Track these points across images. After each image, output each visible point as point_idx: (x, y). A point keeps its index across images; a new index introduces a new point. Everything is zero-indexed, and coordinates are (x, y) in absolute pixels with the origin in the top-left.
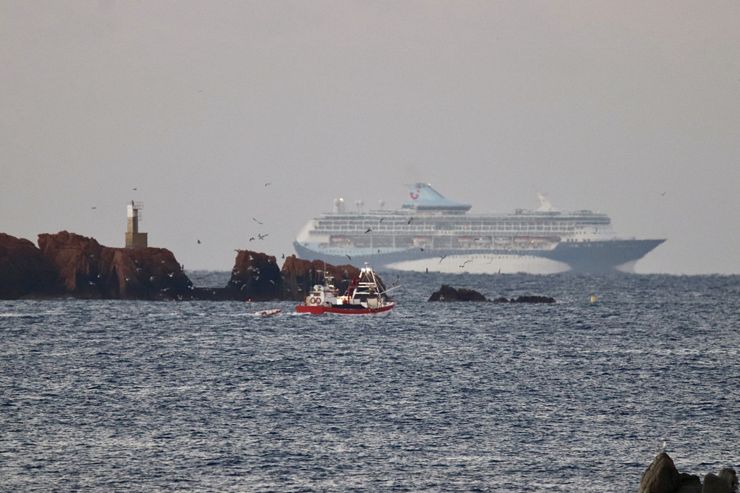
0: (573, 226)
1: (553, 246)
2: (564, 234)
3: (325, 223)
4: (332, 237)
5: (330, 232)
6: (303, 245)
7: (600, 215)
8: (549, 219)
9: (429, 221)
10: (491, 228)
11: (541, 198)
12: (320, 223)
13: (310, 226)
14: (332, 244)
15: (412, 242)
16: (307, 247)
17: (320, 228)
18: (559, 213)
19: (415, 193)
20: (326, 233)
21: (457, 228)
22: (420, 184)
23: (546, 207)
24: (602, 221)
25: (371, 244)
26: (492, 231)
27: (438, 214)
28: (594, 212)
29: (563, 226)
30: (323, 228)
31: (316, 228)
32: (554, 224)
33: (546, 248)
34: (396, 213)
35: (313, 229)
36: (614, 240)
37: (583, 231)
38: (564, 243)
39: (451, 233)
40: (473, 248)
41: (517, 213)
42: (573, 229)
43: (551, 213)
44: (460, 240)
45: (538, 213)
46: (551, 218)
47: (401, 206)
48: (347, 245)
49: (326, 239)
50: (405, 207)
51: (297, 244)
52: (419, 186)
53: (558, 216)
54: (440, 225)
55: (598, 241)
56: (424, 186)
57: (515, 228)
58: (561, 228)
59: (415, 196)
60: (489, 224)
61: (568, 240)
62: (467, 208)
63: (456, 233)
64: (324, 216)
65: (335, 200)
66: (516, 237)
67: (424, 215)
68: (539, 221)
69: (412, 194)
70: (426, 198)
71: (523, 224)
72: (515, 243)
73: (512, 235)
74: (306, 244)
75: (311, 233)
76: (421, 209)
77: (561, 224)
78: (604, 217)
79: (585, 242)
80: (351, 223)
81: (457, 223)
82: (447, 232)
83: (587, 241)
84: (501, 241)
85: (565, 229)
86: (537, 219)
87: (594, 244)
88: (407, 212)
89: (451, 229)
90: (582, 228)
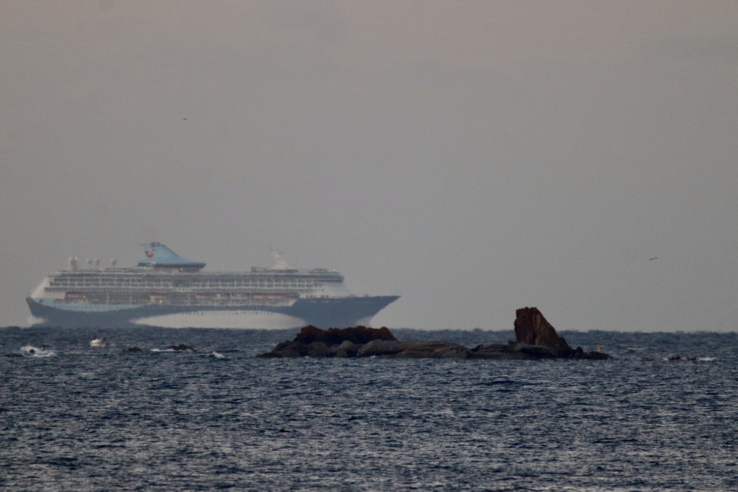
0: (312, 283)
1: (291, 303)
2: (302, 291)
3: (59, 280)
4: (68, 293)
5: (66, 289)
6: (37, 301)
7: (335, 273)
8: (287, 276)
9: (166, 279)
10: (230, 285)
11: (277, 256)
12: (55, 280)
13: (45, 283)
14: (67, 300)
15: (149, 299)
16: (42, 303)
17: (55, 284)
18: (296, 271)
19: (151, 252)
20: (61, 289)
21: (194, 285)
22: (154, 243)
23: (281, 265)
24: (336, 279)
25: (107, 301)
26: (231, 288)
27: (175, 272)
28: (329, 270)
29: (301, 283)
30: (59, 285)
31: (51, 284)
32: (292, 281)
33: (285, 304)
34: (132, 271)
35: (49, 286)
36: (352, 297)
37: (321, 288)
38: (302, 299)
39: (188, 290)
40: (210, 304)
41: (252, 271)
42: (311, 286)
43: (289, 271)
44: (197, 297)
45: (274, 271)
46: (290, 275)
47: (137, 264)
48: (82, 302)
49: (62, 296)
50: (141, 264)
51: (30, 301)
52: (153, 245)
53: (295, 274)
54: (178, 282)
55: (336, 298)
56: (159, 245)
57: (253, 285)
58: (299, 286)
59: (150, 254)
60: (227, 281)
61: (307, 296)
62: (202, 266)
63: (194, 290)
64: (59, 273)
65: (70, 259)
66: (253, 294)
67: (162, 272)
68: (277, 278)
69: (146, 252)
70: (160, 256)
71: (260, 280)
72: (253, 299)
73: (250, 292)
74: (41, 301)
75: (47, 289)
76: (158, 266)
77: (299, 281)
78: (338, 274)
79: (322, 298)
80: (87, 280)
81: (194, 280)
82: (185, 288)
83: (325, 297)
84: (239, 297)
85: (303, 286)
86: (275, 276)
87: (332, 300)
88: (144, 270)
89: (188, 286)
90: (320, 285)
